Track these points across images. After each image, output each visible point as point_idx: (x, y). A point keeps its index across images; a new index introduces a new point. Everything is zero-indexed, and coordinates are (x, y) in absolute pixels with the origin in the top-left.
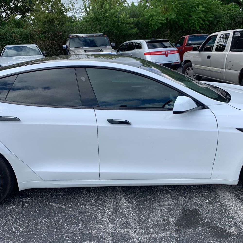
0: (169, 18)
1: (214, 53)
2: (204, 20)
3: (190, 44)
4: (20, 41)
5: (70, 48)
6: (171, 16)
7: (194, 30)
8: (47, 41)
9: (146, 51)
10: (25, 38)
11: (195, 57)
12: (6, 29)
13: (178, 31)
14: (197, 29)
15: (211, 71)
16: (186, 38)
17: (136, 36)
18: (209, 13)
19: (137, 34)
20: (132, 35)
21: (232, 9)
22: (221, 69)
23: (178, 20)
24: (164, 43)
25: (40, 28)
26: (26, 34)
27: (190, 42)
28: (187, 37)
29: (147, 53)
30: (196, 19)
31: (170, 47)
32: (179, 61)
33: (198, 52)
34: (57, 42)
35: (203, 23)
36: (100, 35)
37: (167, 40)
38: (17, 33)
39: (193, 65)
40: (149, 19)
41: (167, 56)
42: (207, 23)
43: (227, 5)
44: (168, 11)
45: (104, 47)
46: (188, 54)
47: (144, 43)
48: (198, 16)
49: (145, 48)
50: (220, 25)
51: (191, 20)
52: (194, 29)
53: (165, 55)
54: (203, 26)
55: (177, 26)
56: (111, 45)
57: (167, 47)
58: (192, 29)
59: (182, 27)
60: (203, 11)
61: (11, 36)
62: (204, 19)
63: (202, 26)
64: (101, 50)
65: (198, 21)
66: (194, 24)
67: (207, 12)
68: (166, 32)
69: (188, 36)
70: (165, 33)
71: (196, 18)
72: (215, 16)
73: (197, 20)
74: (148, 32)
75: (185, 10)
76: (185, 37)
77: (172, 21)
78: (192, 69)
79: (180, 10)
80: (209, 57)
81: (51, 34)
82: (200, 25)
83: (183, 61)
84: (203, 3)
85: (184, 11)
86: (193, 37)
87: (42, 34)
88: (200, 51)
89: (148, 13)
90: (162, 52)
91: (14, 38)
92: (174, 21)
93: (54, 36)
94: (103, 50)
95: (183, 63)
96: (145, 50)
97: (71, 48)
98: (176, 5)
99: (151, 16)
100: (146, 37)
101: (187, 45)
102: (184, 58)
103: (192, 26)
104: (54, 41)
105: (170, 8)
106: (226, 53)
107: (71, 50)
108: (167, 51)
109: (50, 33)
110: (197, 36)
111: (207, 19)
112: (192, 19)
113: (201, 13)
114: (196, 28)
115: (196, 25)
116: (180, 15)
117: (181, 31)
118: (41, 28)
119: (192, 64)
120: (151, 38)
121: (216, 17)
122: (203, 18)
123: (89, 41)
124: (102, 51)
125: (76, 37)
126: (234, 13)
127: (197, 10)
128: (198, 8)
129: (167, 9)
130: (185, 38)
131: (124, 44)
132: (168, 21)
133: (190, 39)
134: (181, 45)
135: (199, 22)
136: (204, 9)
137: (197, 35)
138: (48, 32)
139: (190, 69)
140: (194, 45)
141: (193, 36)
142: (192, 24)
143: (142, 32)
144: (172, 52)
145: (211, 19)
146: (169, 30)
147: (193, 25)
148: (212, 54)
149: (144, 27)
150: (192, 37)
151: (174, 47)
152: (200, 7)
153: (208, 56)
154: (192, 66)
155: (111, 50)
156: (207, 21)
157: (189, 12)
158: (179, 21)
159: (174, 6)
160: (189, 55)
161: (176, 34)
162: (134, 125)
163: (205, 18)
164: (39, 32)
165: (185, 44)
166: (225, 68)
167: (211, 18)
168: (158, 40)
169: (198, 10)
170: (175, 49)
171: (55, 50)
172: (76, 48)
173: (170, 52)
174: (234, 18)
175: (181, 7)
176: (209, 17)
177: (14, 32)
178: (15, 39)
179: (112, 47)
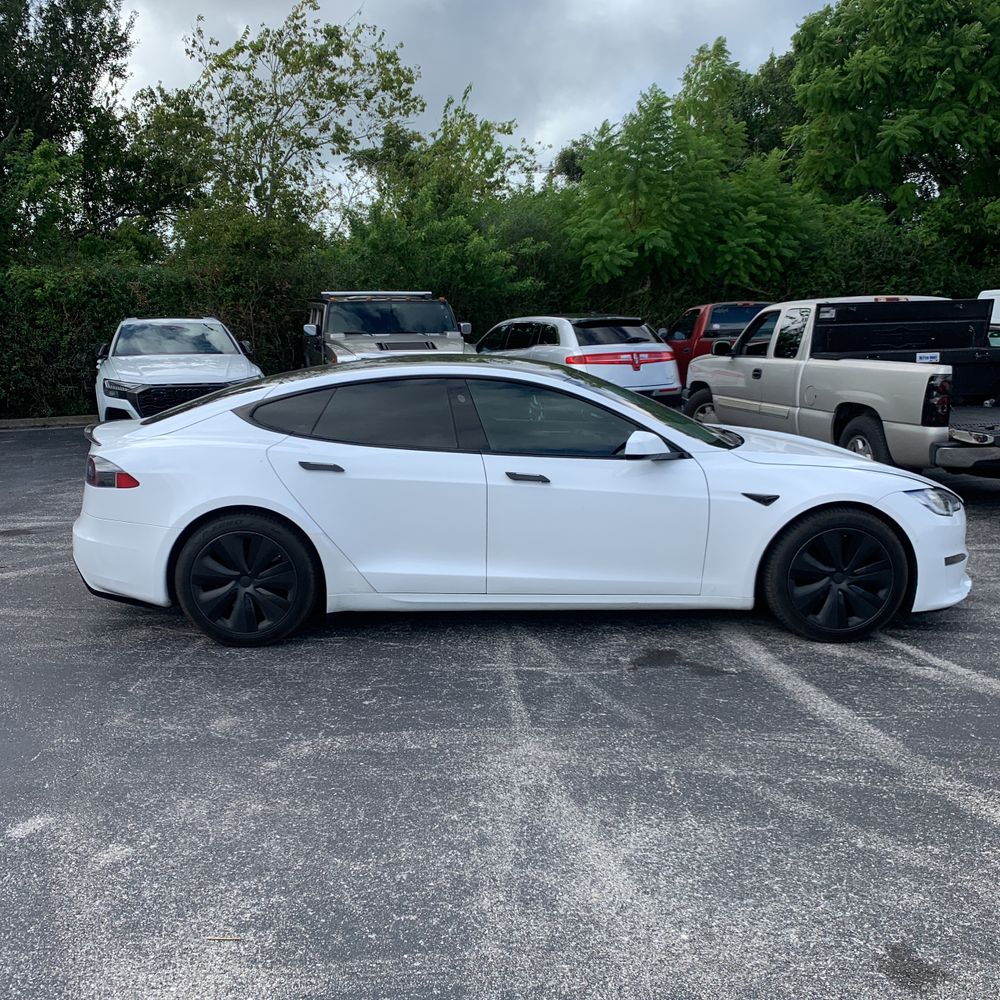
0: (648, 246)
1: (769, 362)
2: (765, 255)
3: (716, 334)
4: (154, 304)
5: (329, 336)
6: (654, 239)
7: (732, 287)
8: (241, 309)
9: (570, 351)
10: (170, 295)
11: (719, 372)
12: (107, 266)
13: (680, 287)
14: (742, 282)
15: (764, 414)
16: (704, 313)
17: (537, 302)
18: (784, 235)
19: (542, 293)
20: (523, 300)
21: (860, 218)
22: (788, 408)
23: (677, 252)
24: (628, 329)
25: (220, 265)
26: (172, 284)
27: (716, 326)
28: (706, 309)
29: (574, 357)
30: (739, 250)
31: (647, 341)
32: (677, 385)
33: (727, 359)
34: (273, 311)
35: (764, 264)
36: (423, 297)
37: (639, 319)
38: (144, 280)
39: (716, 397)
40: (582, 247)
41: (637, 368)
42: (777, 263)
43: (843, 208)
44: (647, 224)
45: (438, 334)
46: (701, 364)
47: (565, 326)
48: (746, 240)
49: (570, 343)
50: (820, 271)
51: (724, 253)
52: (733, 282)
53: (630, 366)
54: (764, 274)
55: (676, 271)
56: (459, 329)
57: (637, 341)
58: (726, 282)
59: (693, 274)
60: (761, 225)
61: (124, 289)
62: (766, 251)
63: (759, 273)
64: (430, 345)
65: (745, 257)
66: (733, 265)
67: (776, 230)
68: (640, 291)
69: (710, 306)
70: (637, 293)
71: (739, 246)
72: (803, 243)
73: (744, 252)
74: (578, 290)
75: (702, 221)
76: (699, 310)
77: (660, 255)
78: (713, 409)
79: (687, 220)
80: (757, 374)
81: (256, 288)
82: (754, 270)
83: (688, 386)
84: (762, 197)
85: (701, 224)
86: (727, 310)
87: (227, 284)
88: (733, 356)
89: (580, 228)
90: (623, 356)
91: (134, 294)
92: (666, 255)
93: (266, 293)
94: (436, 345)
95: (686, 391)
96: (567, 348)
97: (332, 336)
98: (674, 204)
99: (591, 238)
100: (572, 304)
101: (707, 334)
102: (689, 376)
103: (726, 273)
104: (264, 308)
105: (653, 214)
106: (801, 362)
107: (334, 342)
108: (638, 354)
109: (252, 284)
110: (741, 307)
111: (776, 251)
112: (725, 250)
113: (758, 230)
114: (739, 281)
115: (739, 269)
116: (688, 236)
117: (688, 288)
118: (224, 266)
119: (711, 394)
120: (586, 310)
121: (807, 248)
122: (764, 249)
123: (377, 315)
124: (434, 348)
125: (346, 300)
126: (865, 232)
127: (741, 219)
128: (746, 214)
129: (641, 217)
130: (702, 311)
131: (500, 328)
132: (647, 254)
133: (715, 318)
134: (689, 336)
135: (750, 261)
136: (764, 218)
137: (740, 303)
138: (247, 280)
139: (708, 409)
140: (728, 335)
141: (725, 307)
142: (726, 268)
143: (559, 290)
144: (655, 357)
145: (789, 253)
146: (648, 285)
147: (730, 270)
148: (764, 364)
149: (566, 271)
150: (723, 311)
151: (659, 341)
152: (753, 212)
153: (756, 371)
154: (711, 400)
155: (461, 346)
156: (775, 257)
157: (717, 228)
158: (683, 256)
159: (665, 207)
160: (706, 368)
161: (673, 299)
162: (555, 484)
163: (769, 249)
164: (216, 277)
165: (699, 332)
166: (798, 404)
167: (790, 248)
168: (609, 318)
169: (745, 223)
170: (664, 347)
171: (267, 340)
172: (349, 336)
173: (646, 355)
174: (868, 251)
175: (690, 212)
176: (784, 247)
177: (133, 277)
178: (135, 297)
179: (462, 335)
